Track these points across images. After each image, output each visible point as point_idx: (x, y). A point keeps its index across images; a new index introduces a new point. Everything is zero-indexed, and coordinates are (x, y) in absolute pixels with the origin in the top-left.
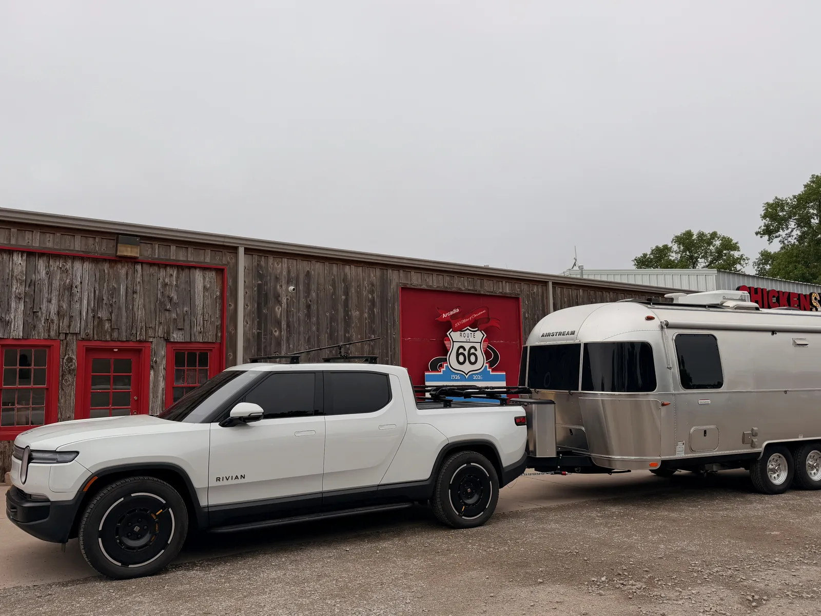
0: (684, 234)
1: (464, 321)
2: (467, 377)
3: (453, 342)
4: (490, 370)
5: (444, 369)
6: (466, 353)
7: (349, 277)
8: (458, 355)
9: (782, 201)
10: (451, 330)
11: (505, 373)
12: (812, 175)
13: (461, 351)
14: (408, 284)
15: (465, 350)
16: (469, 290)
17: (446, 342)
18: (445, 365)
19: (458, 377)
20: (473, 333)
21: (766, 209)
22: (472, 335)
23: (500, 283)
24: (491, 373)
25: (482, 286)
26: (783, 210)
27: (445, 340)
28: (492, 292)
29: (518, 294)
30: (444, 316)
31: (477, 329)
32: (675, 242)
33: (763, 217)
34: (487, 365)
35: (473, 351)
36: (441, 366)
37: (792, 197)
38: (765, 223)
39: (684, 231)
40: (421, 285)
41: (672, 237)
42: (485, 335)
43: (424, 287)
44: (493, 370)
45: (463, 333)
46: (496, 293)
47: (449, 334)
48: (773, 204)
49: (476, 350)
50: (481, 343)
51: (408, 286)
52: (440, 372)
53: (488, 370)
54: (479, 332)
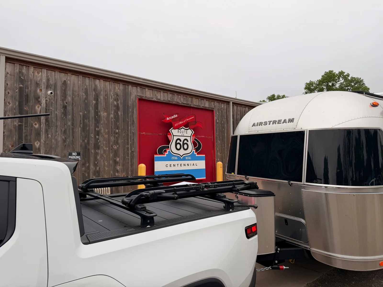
0: (272, 96)
1: (181, 123)
2: (182, 158)
3: (173, 136)
4: (196, 153)
5: (167, 153)
6: (181, 143)
7: (99, 88)
8: (176, 144)
9: (313, 82)
10: (172, 128)
11: (204, 155)
12: (325, 72)
13: (178, 141)
14: (143, 96)
15: (181, 141)
16: (184, 104)
17: (168, 136)
18: (168, 150)
19: (176, 158)
20: (186, 130)
21: (306, 86)
22: (186, 132)
23: (203, 100)
24: (197, 155)
25: (192, 102)
26: (313, 86)
27: (168, 135)
28: (198, 106)
29: (213, 108)
30: (168, 119)
31: (188, 128)
32: (268, 99)
33: (305, 89)
34: (194, 150)
35: (185, 142)
36: (165, 151)
37: (317, 81)
38: (305, 91)
39: (272, 94)
40: (152, 98)
41: (267, 97)
42: (194, 132)
43: (154, 99)
44: (198, 154)
45: (179, 130)
46: (200, 107)
47: (171, 131)
48: (309, 83)
49: (188, 141)
50: (191, 137)
51: (144, 98)
52: (165, 155)
53: (195, 153)
54: (189, 130)
